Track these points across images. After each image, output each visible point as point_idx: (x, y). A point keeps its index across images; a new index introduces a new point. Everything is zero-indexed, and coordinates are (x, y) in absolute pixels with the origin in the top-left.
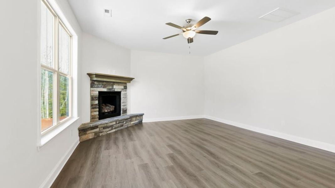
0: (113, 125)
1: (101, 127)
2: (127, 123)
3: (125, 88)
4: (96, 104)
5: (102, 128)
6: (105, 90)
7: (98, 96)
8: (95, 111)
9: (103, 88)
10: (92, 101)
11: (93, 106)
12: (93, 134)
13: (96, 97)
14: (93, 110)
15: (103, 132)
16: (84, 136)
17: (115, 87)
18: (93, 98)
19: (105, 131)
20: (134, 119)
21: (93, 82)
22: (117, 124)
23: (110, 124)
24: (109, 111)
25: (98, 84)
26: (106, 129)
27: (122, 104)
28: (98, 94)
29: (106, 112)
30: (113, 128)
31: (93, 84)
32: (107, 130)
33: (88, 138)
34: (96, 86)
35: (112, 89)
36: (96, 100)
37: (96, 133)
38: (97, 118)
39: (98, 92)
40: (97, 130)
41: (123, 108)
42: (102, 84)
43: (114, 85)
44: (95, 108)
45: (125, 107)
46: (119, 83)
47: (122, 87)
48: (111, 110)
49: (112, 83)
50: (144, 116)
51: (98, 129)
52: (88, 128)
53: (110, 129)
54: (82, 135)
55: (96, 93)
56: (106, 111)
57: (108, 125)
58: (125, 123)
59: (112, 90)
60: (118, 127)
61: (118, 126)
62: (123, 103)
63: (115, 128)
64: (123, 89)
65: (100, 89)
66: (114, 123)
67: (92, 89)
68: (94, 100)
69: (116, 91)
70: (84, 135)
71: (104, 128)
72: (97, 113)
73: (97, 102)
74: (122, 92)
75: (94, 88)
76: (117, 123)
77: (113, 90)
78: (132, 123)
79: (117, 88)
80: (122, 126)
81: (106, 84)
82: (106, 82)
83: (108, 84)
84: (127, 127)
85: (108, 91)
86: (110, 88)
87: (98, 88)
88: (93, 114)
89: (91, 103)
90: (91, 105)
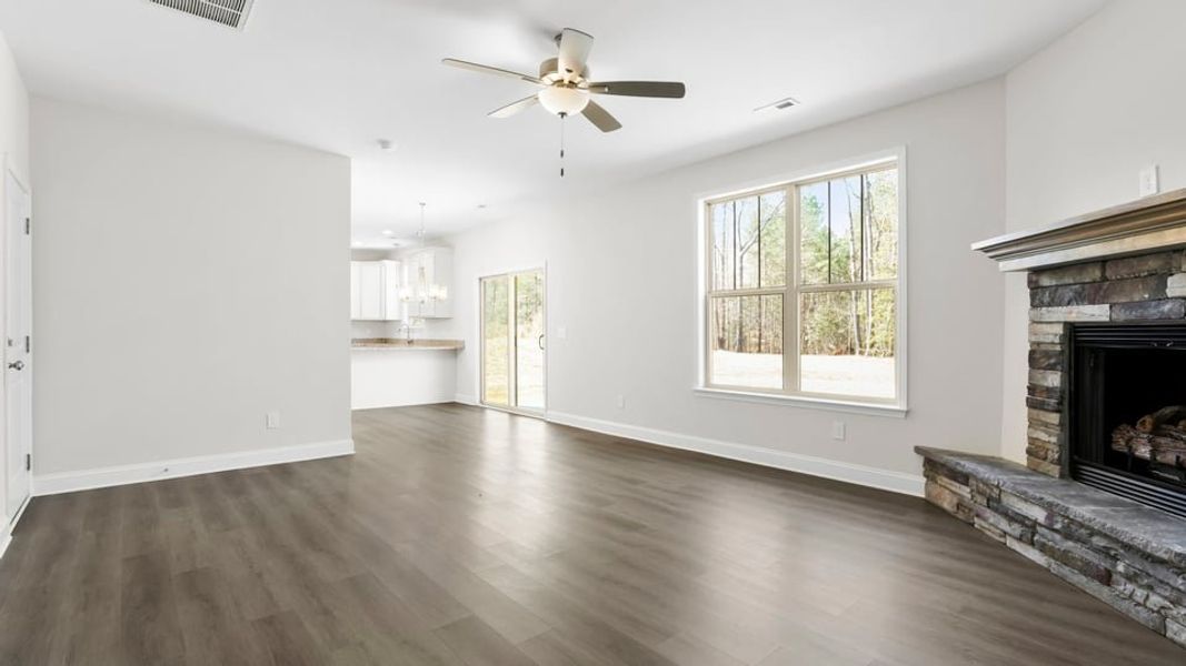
4: (1049, 390)
6: (1097, 313)
7: (1060, 347)
8: (1046, 425)
9: (1090, 302)
10: (1034, 372)
11: (1037, 396)
12: (955, 500)
13: (1050, 355)
16: (935, 485)
17: (1175, 283)
18: (1036, 358)
21: (1036, 276)
26: (997, 516)
28: (1060, 339)
30: (1036, 538)
32: (1004, 524)
33: (941, 505)
34: (1048, 298)
35: (1157, 303)
36: (1052, 367)
37: (961, 504)
39: (1059, 330)
42: (1078, 279)
43: (1176, 268)
44: (1043, 406)
54: (929, 479)
55: (1053, 334)
61: (1060, 548)
63: (1044, 549)
65: (1069, 309)
67: (1037, 312)
68: (1041, 367)
70: (933, 481)
72: (1055, 437)
73: (1054, 379)
77: (1166, 308)
80: (1107, 578)
81: (1104, 279)
82: (1103, 261)
83: (1124, 272)
84: (1160, 631)
85: (1122, 316)
86: (1137, 298)
87: (1060, 305)
88: (1035, 436)
89: (1031, 378)
90: (1032, 389)
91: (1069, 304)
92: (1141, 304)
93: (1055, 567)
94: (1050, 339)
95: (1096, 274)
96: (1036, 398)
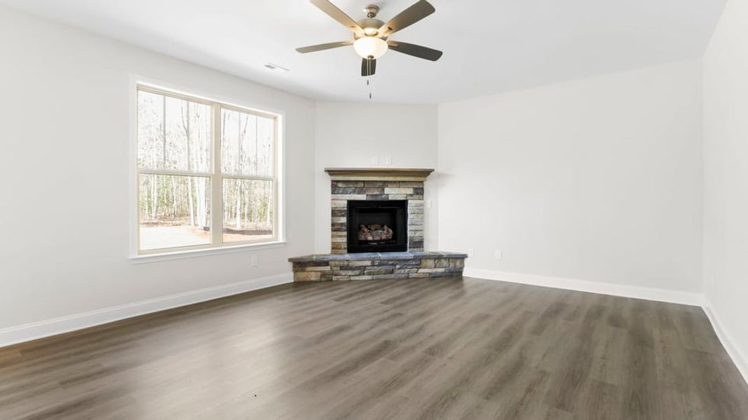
0: (365, 267)
1: (336, 266)
2: (407, 270)
3: (419, 192)
4: (342, 224)
5: (339, 268)
6: (362, 197)
7: (346, 209)
8: (340, 236)
9: (359, 193)
10: (334, 218)
11: (336, 227)
12: (319, 274)
13: (341, 211)
14: (335, 233)
15: (340, 275)
16: (301, 273)
17: (387, 191)
18: (334, 213)
19: (344, 274)
20: (431, 263)
21: (335, 183)
22: (375, 267)
23: (356, 262)
24: (378, 238)
25: (344, 186)
26: (346, 271)
27: (409, 228)
28: (346, 206)
29: (371, 241)
30: (366, 271)
31: (335, 187)
32: (350, 273)
33: (308, 279)
34: (341, 191)
35: (381, 195)
36: (343, 216)
37: (324, 274)
38: (345, 249)
39: (346, 202)
40: (327, 269)
41: (413, 235)
42: (355, 186)
43: (387, 187)
44: (339, 230)
45: (418, 234)
46: (399, 182)
47: (410, 191)
48: (383, 238)
49: (380, 184)
50: (466, 261)
51: (329, 267)
52: (309, 262)
53: (357, 272)
54: (297, 271)
55: (342, 202)
56: (370, 238)
57: (351, 264)
58: (398, 267)
59: (379, 198)
60: (378, 273)
61: (377, 270)
62: (413, 225)
63: (369, 274)
64: (411, 195)
65: (350, 195)
66: (369, 263)
67: (335, 196)
68: (337, 216)
69: (390, 198)
70: (300, 271)
71: (342, 268)
72: (345, 240)
73: (344, 220)
74: (409, 201)
75: (338, 193)
76: (376, 264)
77: (384, 196)
78: (421, 271)
79: (393, 193)
80: (392, 272)
81: (364, 187)
82: (364, 182)
83: (371, 186)
84: (408, 278)
85: (370, 199)
86: (375, 193)
87: (347, 193)
88: (336, 241)
89: (332, 220)
90: (333, 225)
91: (350, 193)
92: (376, 195)
93: (375, 277)
94: (342, 206)
95: (362, 185)
96: (335, 228)
